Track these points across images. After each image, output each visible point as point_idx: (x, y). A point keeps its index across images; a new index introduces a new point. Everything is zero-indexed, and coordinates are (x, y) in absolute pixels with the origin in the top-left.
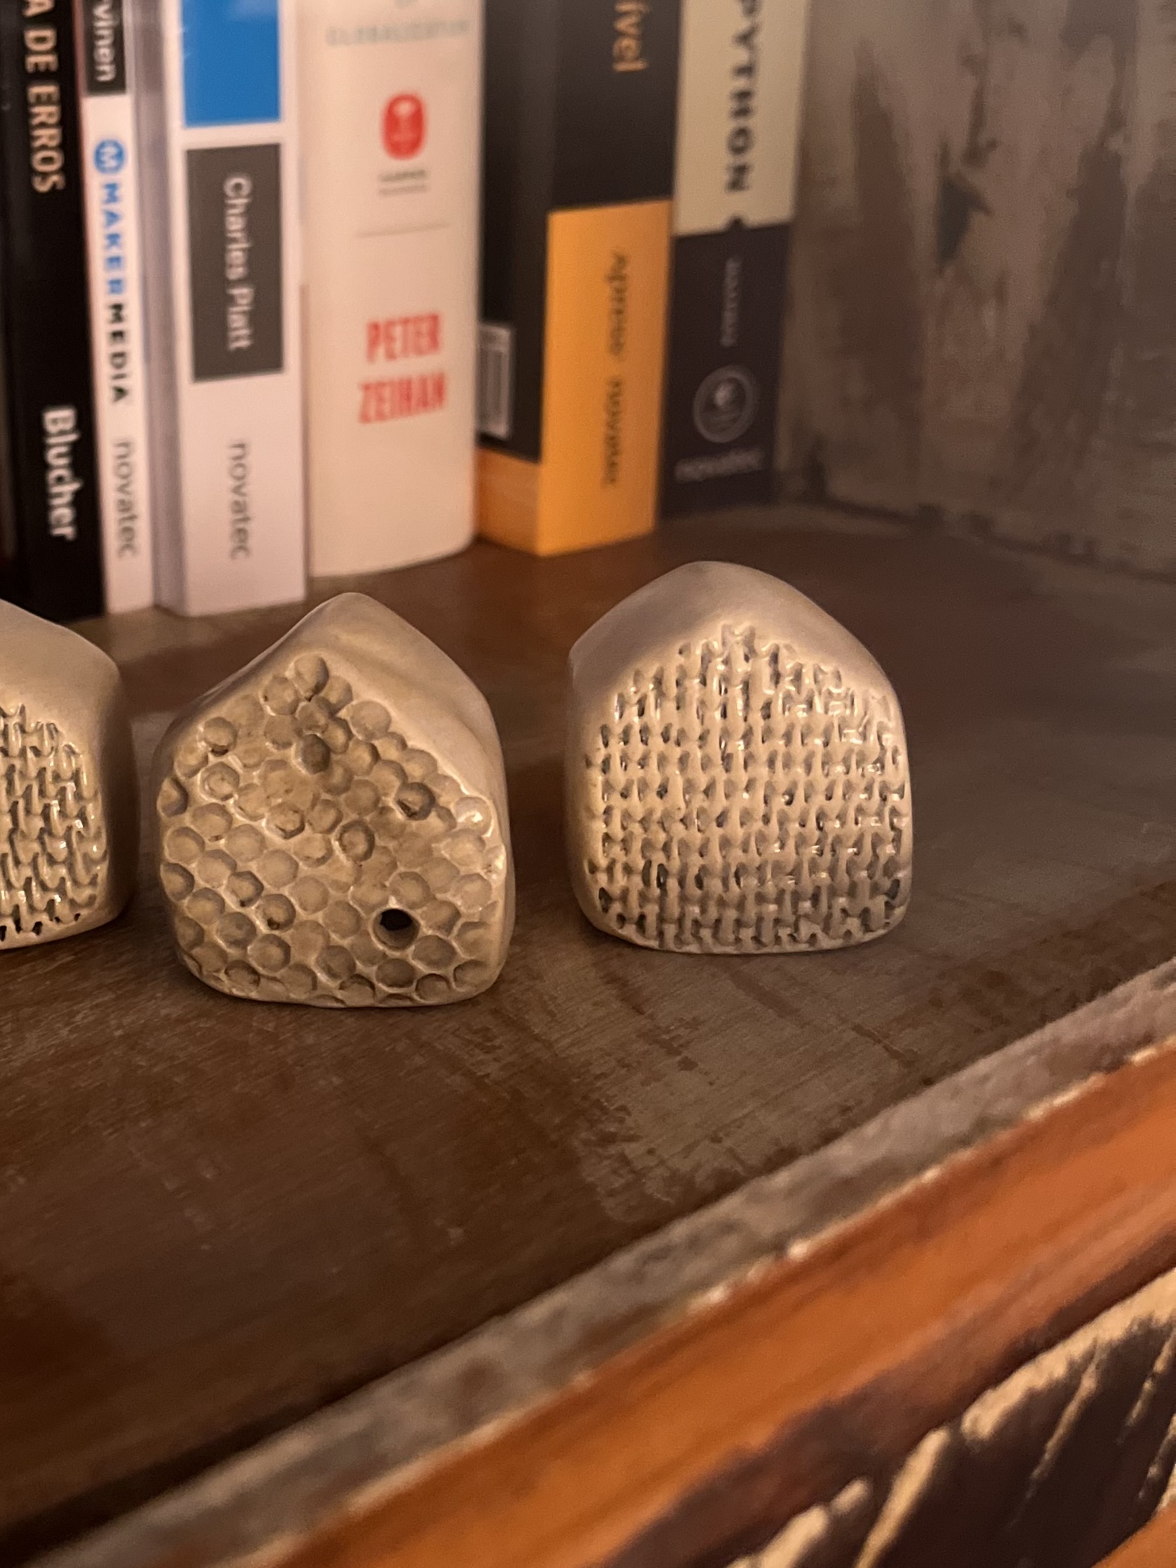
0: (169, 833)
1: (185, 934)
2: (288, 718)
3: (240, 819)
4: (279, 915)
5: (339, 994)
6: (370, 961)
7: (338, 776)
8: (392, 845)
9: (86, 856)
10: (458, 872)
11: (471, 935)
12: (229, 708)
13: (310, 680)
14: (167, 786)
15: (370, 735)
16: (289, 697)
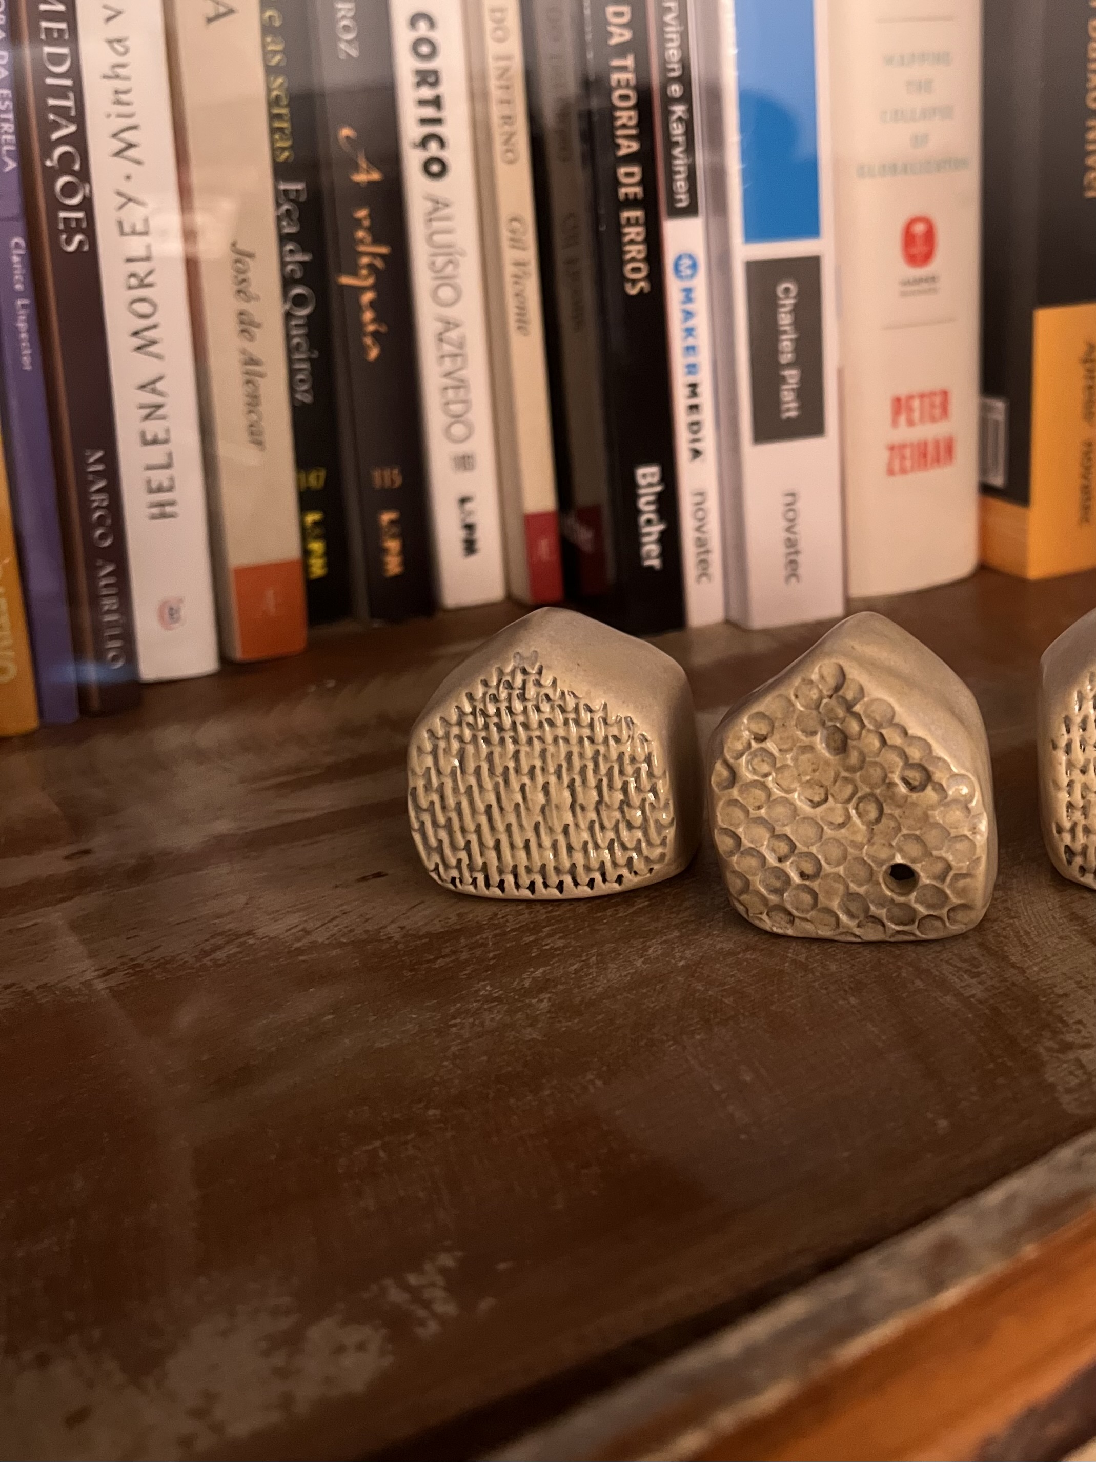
0: (721, 803)
1: (735, 884)
2: (814, 713)
3: (777, 792)
4: (809, 868)
5: (857, 931)
6: (881, 905)
7: (854, 758)
8: (897, 812)
9: (657, 822)
10: (949, 834)
11: (961, 883)
12: (768, 704)
13: (831, 682)
14: (719, 767)
15: (879, 725)
16: (814, 695)
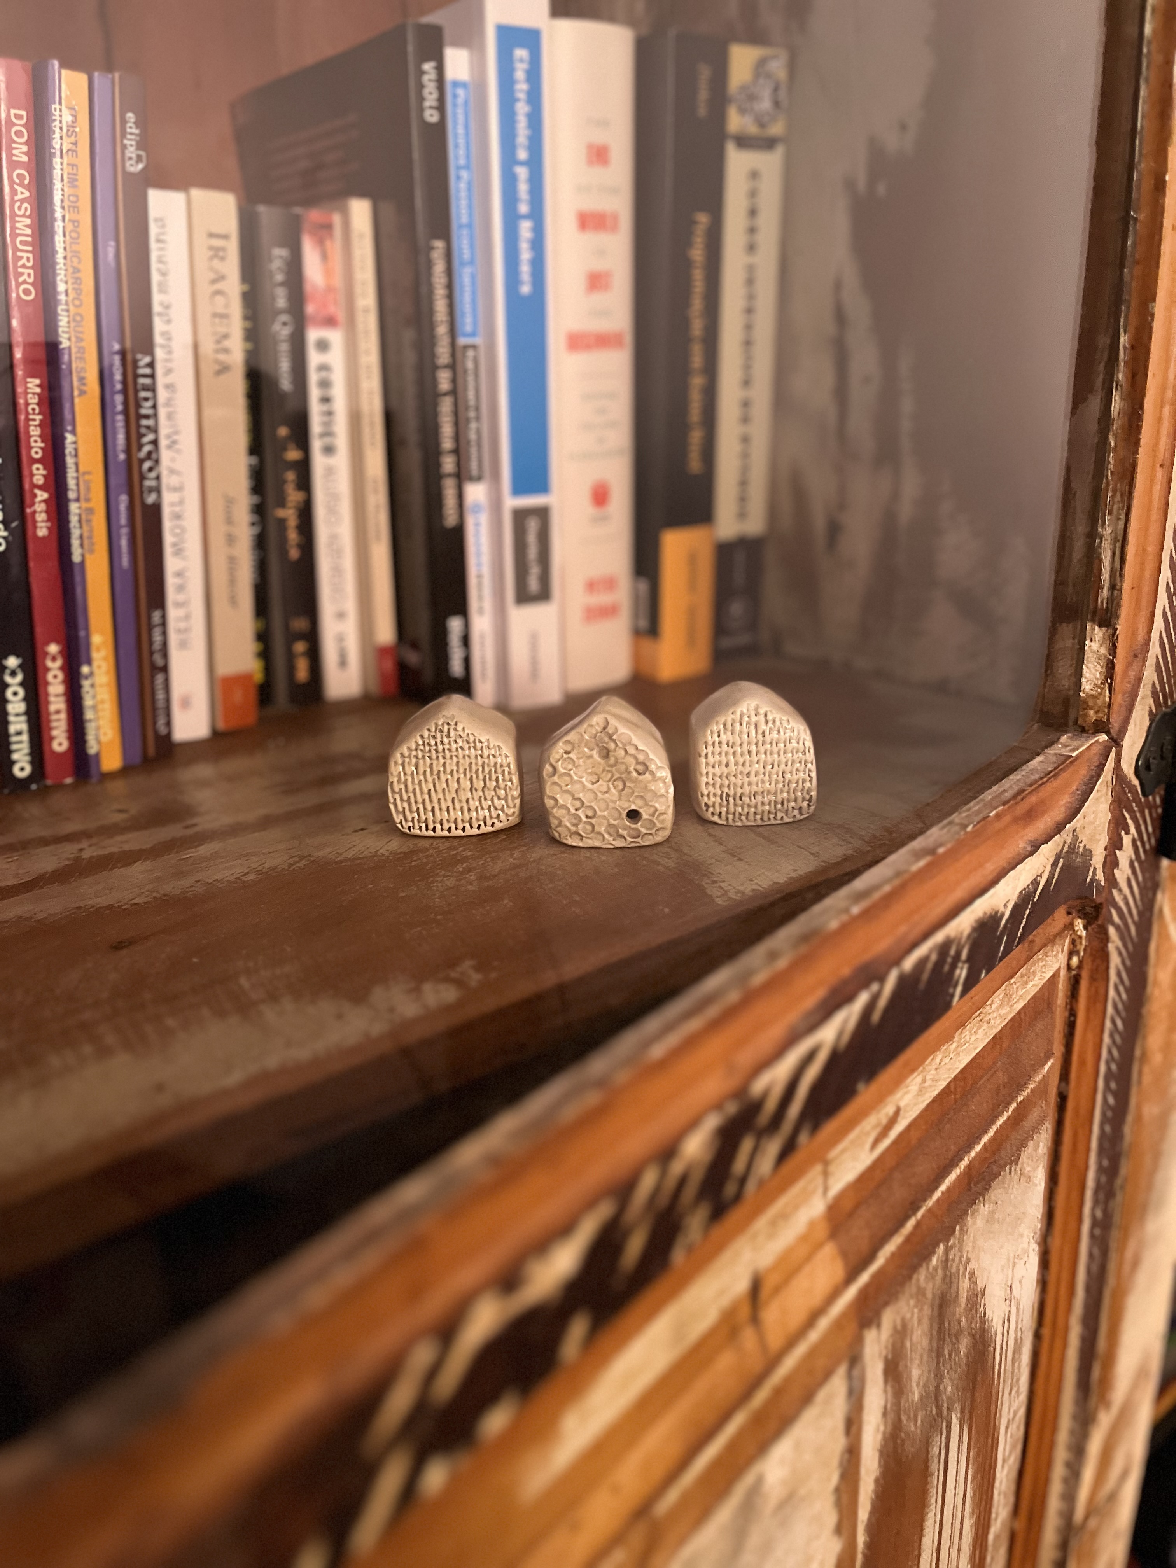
0: (549, 784)
1: (554, 822)
2: (593, 740)
3: (576, 778)
4: (590, 814)
5: (613, 842)
6: (624, 829)
7: (612, 760)
8: (632, 785)
9: (512, 796)
10: (656, 794)
11: (661, 818)
12: (572, 736)
13: (602, 725)
14: (548, 767)
15: (625, 745)
16: (594, 732)
